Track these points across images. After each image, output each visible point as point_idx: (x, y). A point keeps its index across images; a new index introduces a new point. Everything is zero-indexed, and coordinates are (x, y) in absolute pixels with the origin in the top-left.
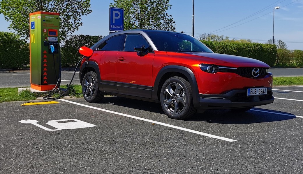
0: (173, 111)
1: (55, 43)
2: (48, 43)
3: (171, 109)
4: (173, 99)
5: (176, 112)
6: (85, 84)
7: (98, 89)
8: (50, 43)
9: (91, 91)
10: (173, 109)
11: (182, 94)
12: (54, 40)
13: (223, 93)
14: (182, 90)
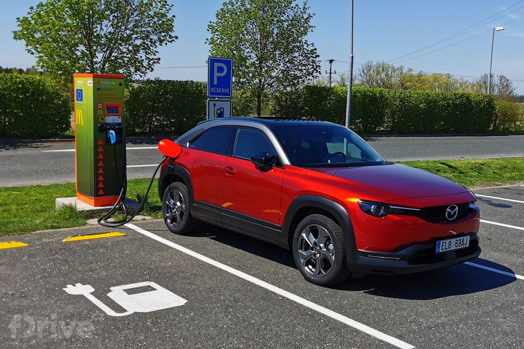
0: (313, 270)
1: (117, 127)
2: (105, 126)
3: (310, 267)
4: (314, 251)
5: (318, 274)
6: (167, 202)
7: (190, 213)
8: (108, 127)
9: (177, 215)
10: (314, 266)
11: (329, 245)
12: (117, 122)
13: (395, 250)
14: (328, 239)
